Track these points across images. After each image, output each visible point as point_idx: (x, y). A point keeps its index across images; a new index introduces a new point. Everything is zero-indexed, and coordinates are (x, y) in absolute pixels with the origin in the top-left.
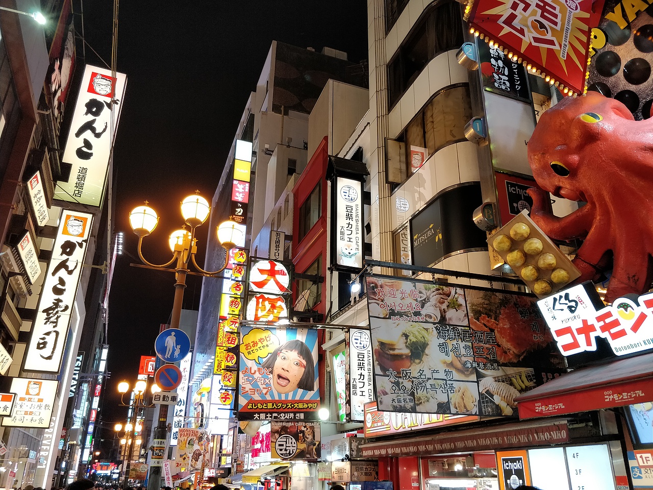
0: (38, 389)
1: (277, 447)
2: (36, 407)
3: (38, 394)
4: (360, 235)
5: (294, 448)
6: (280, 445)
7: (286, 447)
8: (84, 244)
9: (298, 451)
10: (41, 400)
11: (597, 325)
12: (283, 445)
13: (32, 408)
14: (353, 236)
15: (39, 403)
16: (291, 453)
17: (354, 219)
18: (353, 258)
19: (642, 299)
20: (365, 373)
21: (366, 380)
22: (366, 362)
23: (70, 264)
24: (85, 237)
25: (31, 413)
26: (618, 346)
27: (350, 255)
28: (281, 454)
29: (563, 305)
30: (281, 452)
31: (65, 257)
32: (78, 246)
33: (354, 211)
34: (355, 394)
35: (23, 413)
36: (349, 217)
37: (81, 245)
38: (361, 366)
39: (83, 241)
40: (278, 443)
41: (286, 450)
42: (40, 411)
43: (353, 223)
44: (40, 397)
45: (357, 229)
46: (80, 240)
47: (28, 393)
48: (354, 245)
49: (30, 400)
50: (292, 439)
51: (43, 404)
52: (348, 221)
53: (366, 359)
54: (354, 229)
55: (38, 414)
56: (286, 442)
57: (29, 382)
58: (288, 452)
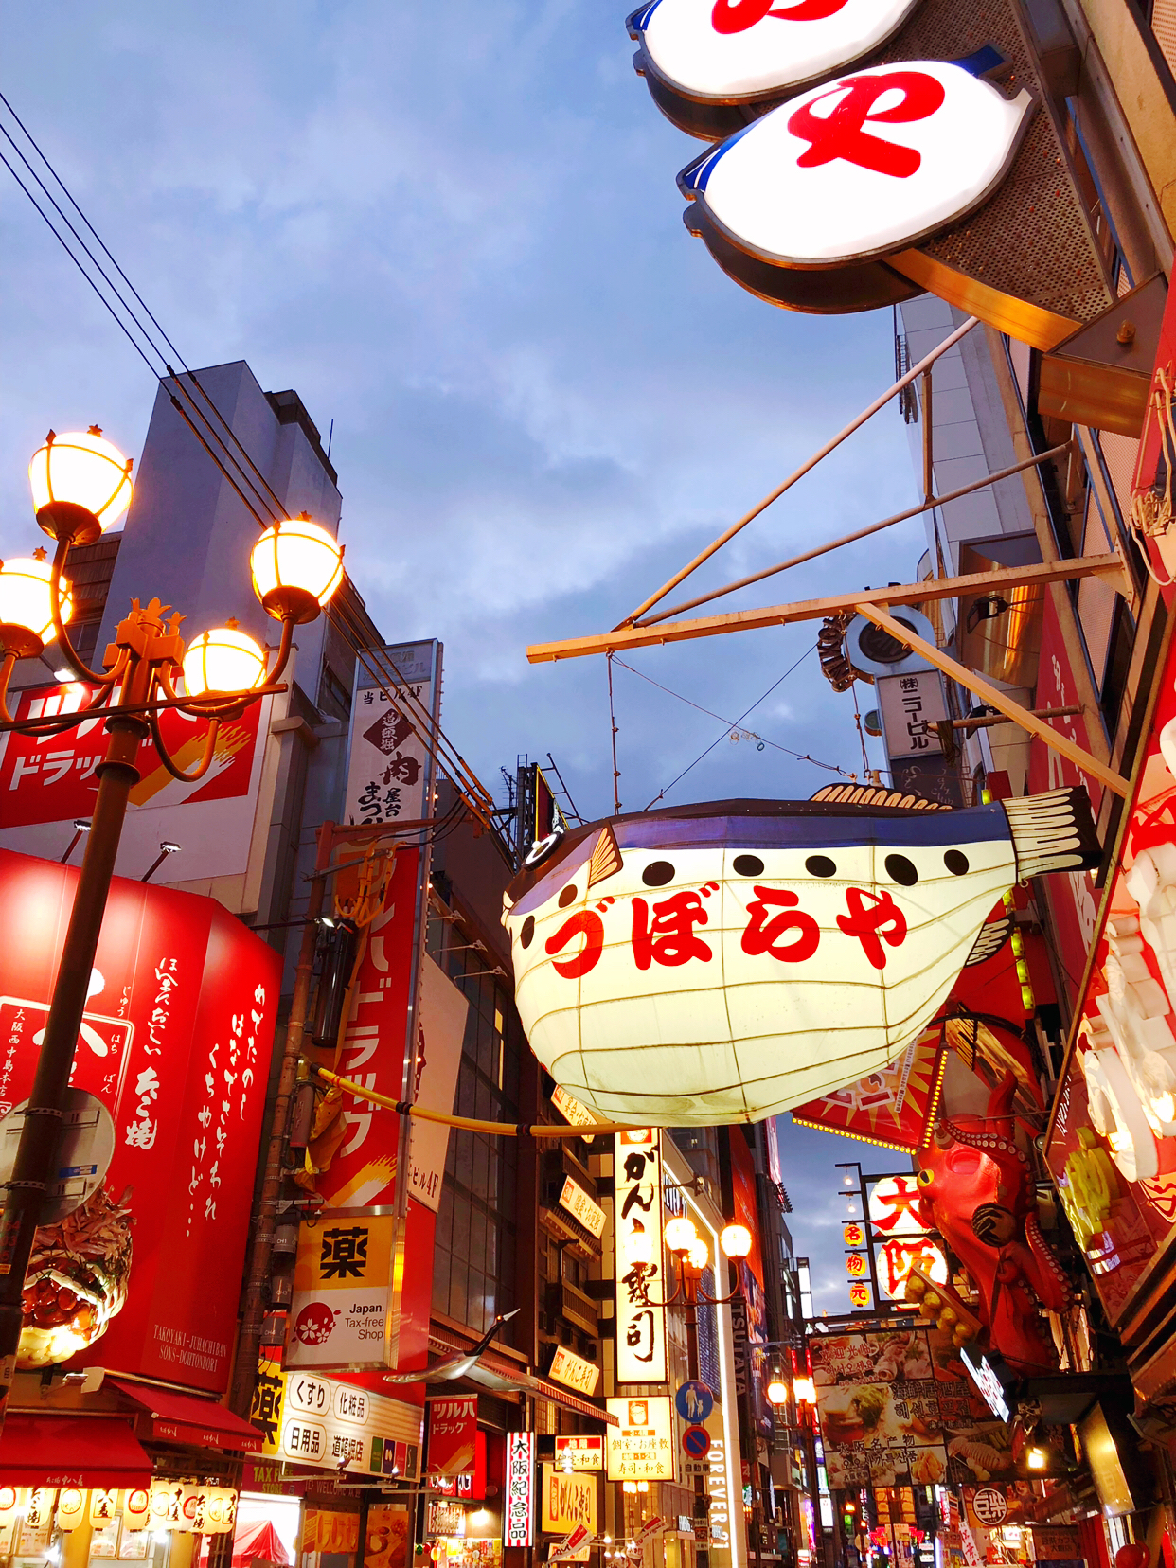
0: (644, 1413)
1: (977, 1509)
2: (647, 1444)
3: (646, 1423)
5: (1002, 1508)
6: (980, 1506)
7: (990, 1507)
8: (656, 1153)
9: (1009, 1512)
10: (652, 1433)
12: (984, 1505)
13: (643, 1446)
15: (651, 1438)
16: (1000, 1515)
23: (644, 1194)
24: (655, 1142)
25: (643, 1456)
28: (984, 1519)
30: (984, 1516)
31: (633, 1183)
32: (647, 1161)
35: (632, 1457)
37: (651, 1157)
39: (653, 1149)
40: (976, 1503)
41: (991, 1512)
42: (654, 1451)
44: (650, 1427)
46: (648, 1148)
47: (631, 1422)
49: (637, 1433)
50: (996, 1494)
51: (657, 1438)
55: (652, 1456)
56: (989, 1499)
57: (630, 1404)
58: (994, 1515)
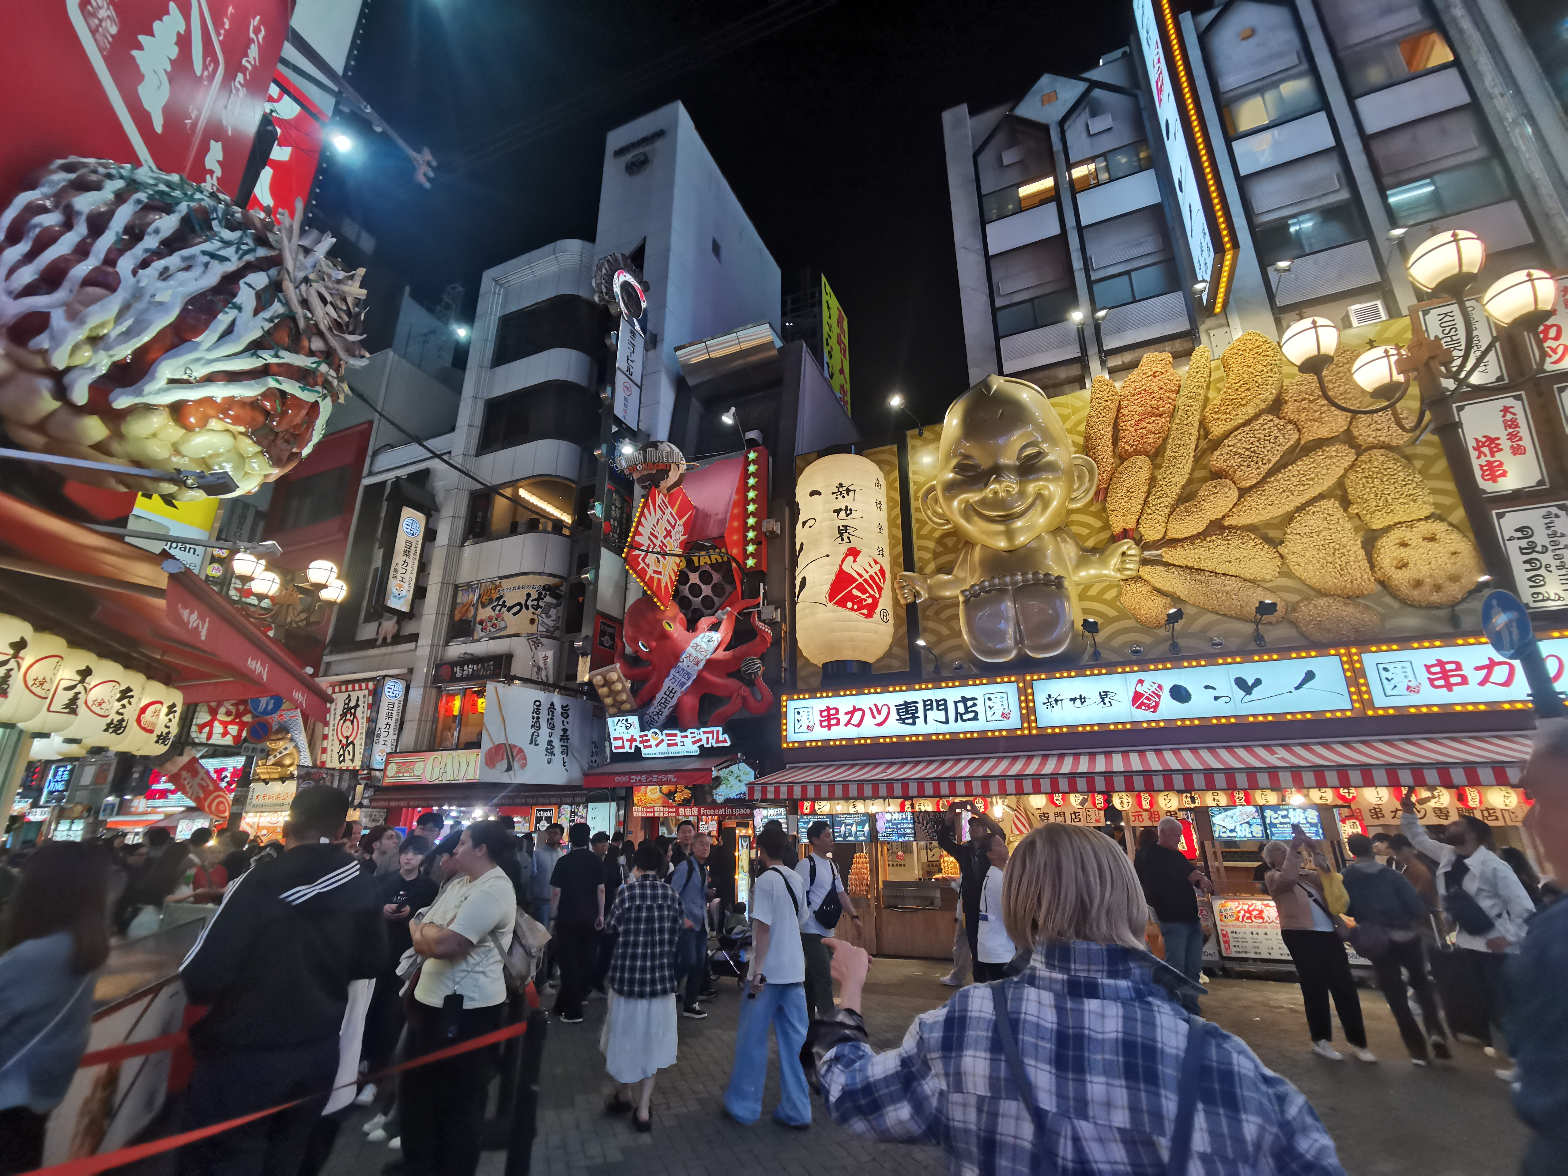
4: (414, 577)
11: (639, 739)
14: (407, 576)
17: (412, 556)
18: (402, 600)
19: (665, 732)
20: (392, 723)
21: (391, 730)
22: (395, 712)
26: (645, 752)
27: (399, 596)
29: (623, 724)
33: (413, 548)
34: (378, 742)
36: (407, 553)
38: (389, 716)
43: (410, 561)
45: (412, 569)
48: (406, 585)
52: (404, 558)
53: (395, 709)
54: (409, 568)
